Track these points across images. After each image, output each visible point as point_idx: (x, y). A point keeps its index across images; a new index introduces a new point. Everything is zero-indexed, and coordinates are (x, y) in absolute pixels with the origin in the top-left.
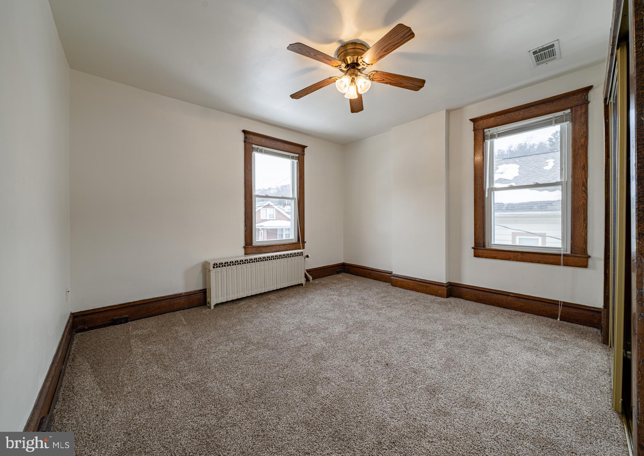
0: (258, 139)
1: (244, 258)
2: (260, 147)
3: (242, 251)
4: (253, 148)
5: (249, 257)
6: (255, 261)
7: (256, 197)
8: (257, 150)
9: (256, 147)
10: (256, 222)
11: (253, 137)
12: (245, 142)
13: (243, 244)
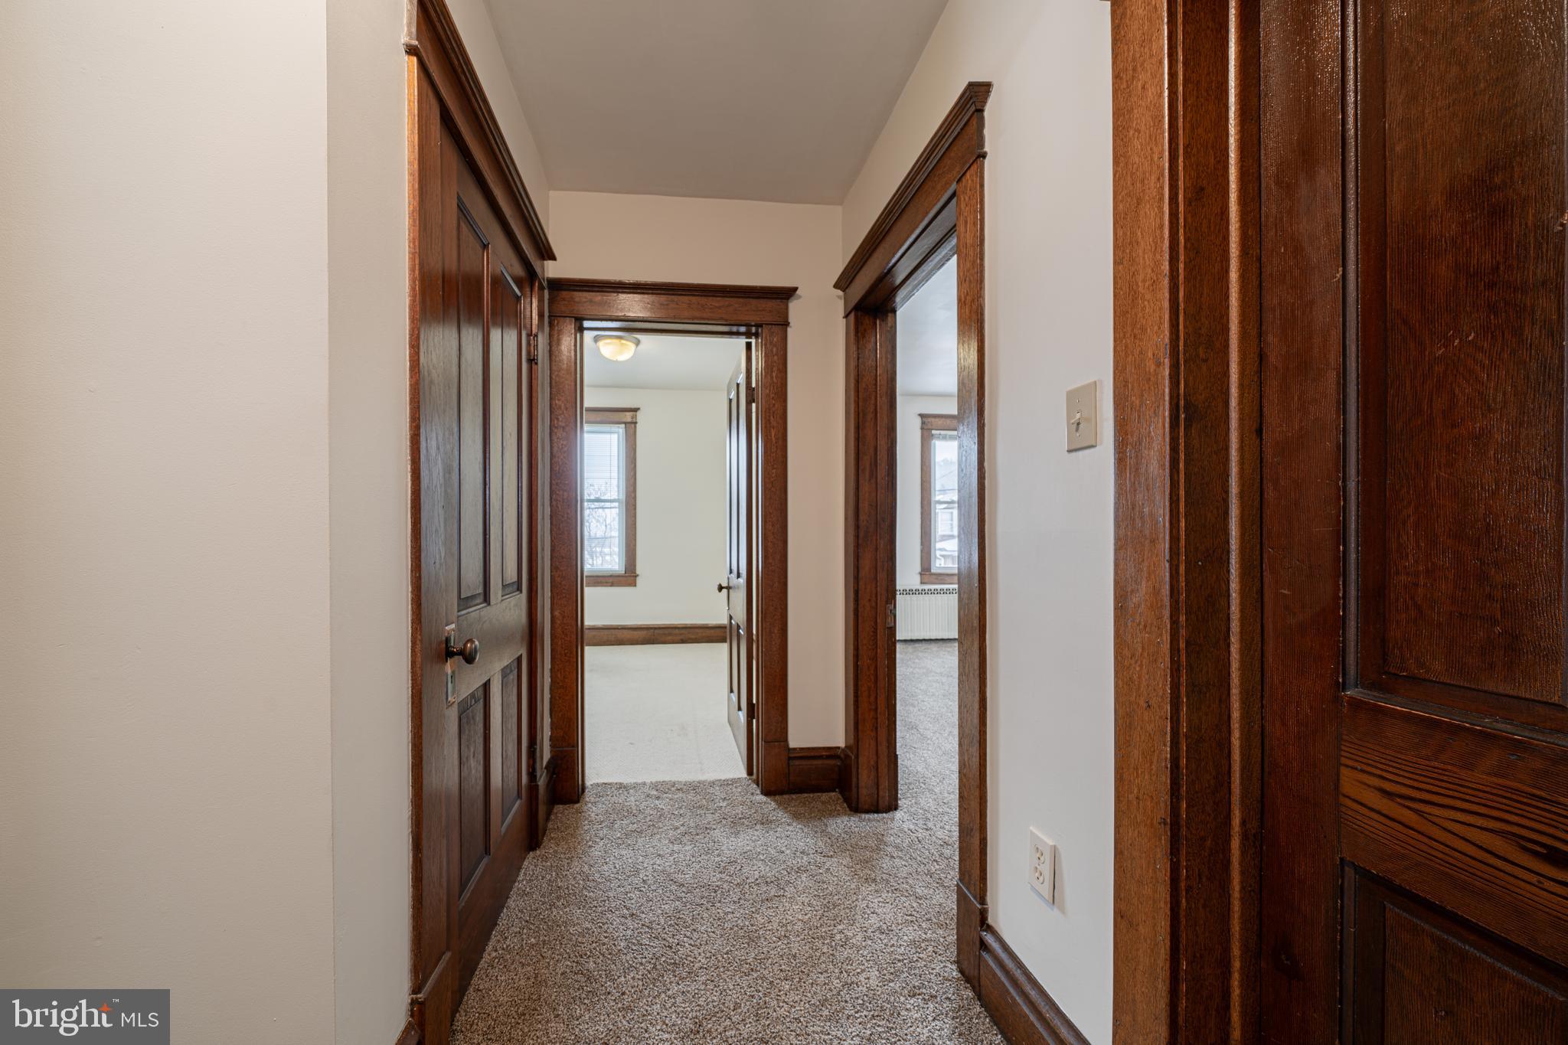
0: (940, 422)
1: (921, 587)
2: (943, 432)
3: (918, 579)
4: (933, 435)
5: (926, 587)
6: (936, 592)
7: (936, 504)
8: (939, 437)
9: (938, 432)
10: (937, 540)
11: (933, 420)
12: (922, 429)
13: (918, 569)
